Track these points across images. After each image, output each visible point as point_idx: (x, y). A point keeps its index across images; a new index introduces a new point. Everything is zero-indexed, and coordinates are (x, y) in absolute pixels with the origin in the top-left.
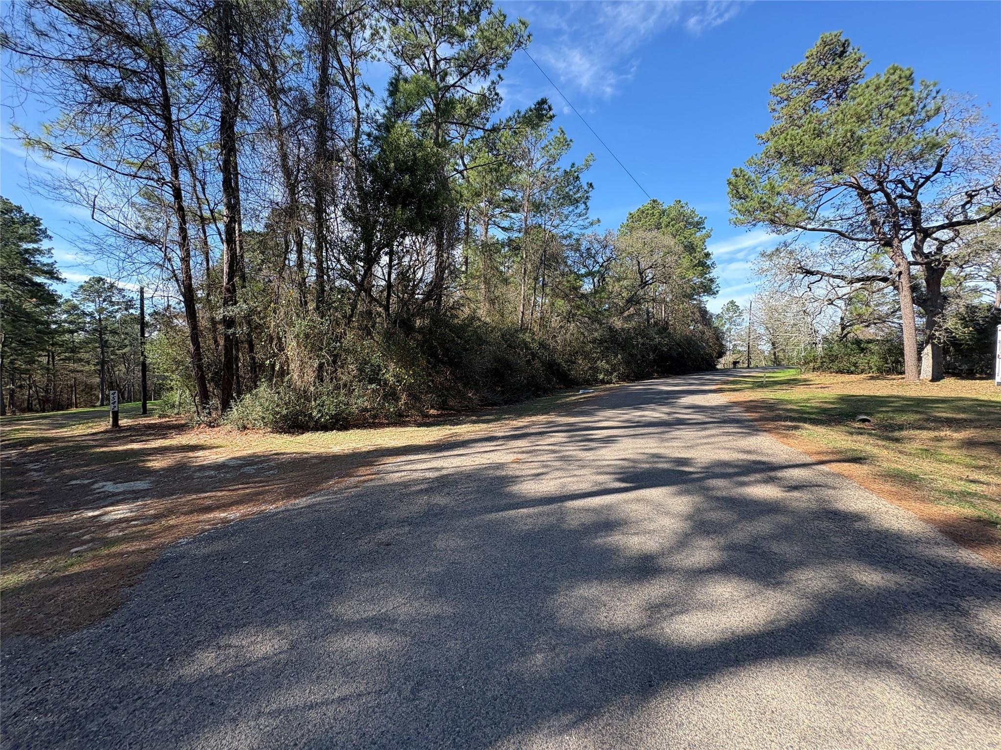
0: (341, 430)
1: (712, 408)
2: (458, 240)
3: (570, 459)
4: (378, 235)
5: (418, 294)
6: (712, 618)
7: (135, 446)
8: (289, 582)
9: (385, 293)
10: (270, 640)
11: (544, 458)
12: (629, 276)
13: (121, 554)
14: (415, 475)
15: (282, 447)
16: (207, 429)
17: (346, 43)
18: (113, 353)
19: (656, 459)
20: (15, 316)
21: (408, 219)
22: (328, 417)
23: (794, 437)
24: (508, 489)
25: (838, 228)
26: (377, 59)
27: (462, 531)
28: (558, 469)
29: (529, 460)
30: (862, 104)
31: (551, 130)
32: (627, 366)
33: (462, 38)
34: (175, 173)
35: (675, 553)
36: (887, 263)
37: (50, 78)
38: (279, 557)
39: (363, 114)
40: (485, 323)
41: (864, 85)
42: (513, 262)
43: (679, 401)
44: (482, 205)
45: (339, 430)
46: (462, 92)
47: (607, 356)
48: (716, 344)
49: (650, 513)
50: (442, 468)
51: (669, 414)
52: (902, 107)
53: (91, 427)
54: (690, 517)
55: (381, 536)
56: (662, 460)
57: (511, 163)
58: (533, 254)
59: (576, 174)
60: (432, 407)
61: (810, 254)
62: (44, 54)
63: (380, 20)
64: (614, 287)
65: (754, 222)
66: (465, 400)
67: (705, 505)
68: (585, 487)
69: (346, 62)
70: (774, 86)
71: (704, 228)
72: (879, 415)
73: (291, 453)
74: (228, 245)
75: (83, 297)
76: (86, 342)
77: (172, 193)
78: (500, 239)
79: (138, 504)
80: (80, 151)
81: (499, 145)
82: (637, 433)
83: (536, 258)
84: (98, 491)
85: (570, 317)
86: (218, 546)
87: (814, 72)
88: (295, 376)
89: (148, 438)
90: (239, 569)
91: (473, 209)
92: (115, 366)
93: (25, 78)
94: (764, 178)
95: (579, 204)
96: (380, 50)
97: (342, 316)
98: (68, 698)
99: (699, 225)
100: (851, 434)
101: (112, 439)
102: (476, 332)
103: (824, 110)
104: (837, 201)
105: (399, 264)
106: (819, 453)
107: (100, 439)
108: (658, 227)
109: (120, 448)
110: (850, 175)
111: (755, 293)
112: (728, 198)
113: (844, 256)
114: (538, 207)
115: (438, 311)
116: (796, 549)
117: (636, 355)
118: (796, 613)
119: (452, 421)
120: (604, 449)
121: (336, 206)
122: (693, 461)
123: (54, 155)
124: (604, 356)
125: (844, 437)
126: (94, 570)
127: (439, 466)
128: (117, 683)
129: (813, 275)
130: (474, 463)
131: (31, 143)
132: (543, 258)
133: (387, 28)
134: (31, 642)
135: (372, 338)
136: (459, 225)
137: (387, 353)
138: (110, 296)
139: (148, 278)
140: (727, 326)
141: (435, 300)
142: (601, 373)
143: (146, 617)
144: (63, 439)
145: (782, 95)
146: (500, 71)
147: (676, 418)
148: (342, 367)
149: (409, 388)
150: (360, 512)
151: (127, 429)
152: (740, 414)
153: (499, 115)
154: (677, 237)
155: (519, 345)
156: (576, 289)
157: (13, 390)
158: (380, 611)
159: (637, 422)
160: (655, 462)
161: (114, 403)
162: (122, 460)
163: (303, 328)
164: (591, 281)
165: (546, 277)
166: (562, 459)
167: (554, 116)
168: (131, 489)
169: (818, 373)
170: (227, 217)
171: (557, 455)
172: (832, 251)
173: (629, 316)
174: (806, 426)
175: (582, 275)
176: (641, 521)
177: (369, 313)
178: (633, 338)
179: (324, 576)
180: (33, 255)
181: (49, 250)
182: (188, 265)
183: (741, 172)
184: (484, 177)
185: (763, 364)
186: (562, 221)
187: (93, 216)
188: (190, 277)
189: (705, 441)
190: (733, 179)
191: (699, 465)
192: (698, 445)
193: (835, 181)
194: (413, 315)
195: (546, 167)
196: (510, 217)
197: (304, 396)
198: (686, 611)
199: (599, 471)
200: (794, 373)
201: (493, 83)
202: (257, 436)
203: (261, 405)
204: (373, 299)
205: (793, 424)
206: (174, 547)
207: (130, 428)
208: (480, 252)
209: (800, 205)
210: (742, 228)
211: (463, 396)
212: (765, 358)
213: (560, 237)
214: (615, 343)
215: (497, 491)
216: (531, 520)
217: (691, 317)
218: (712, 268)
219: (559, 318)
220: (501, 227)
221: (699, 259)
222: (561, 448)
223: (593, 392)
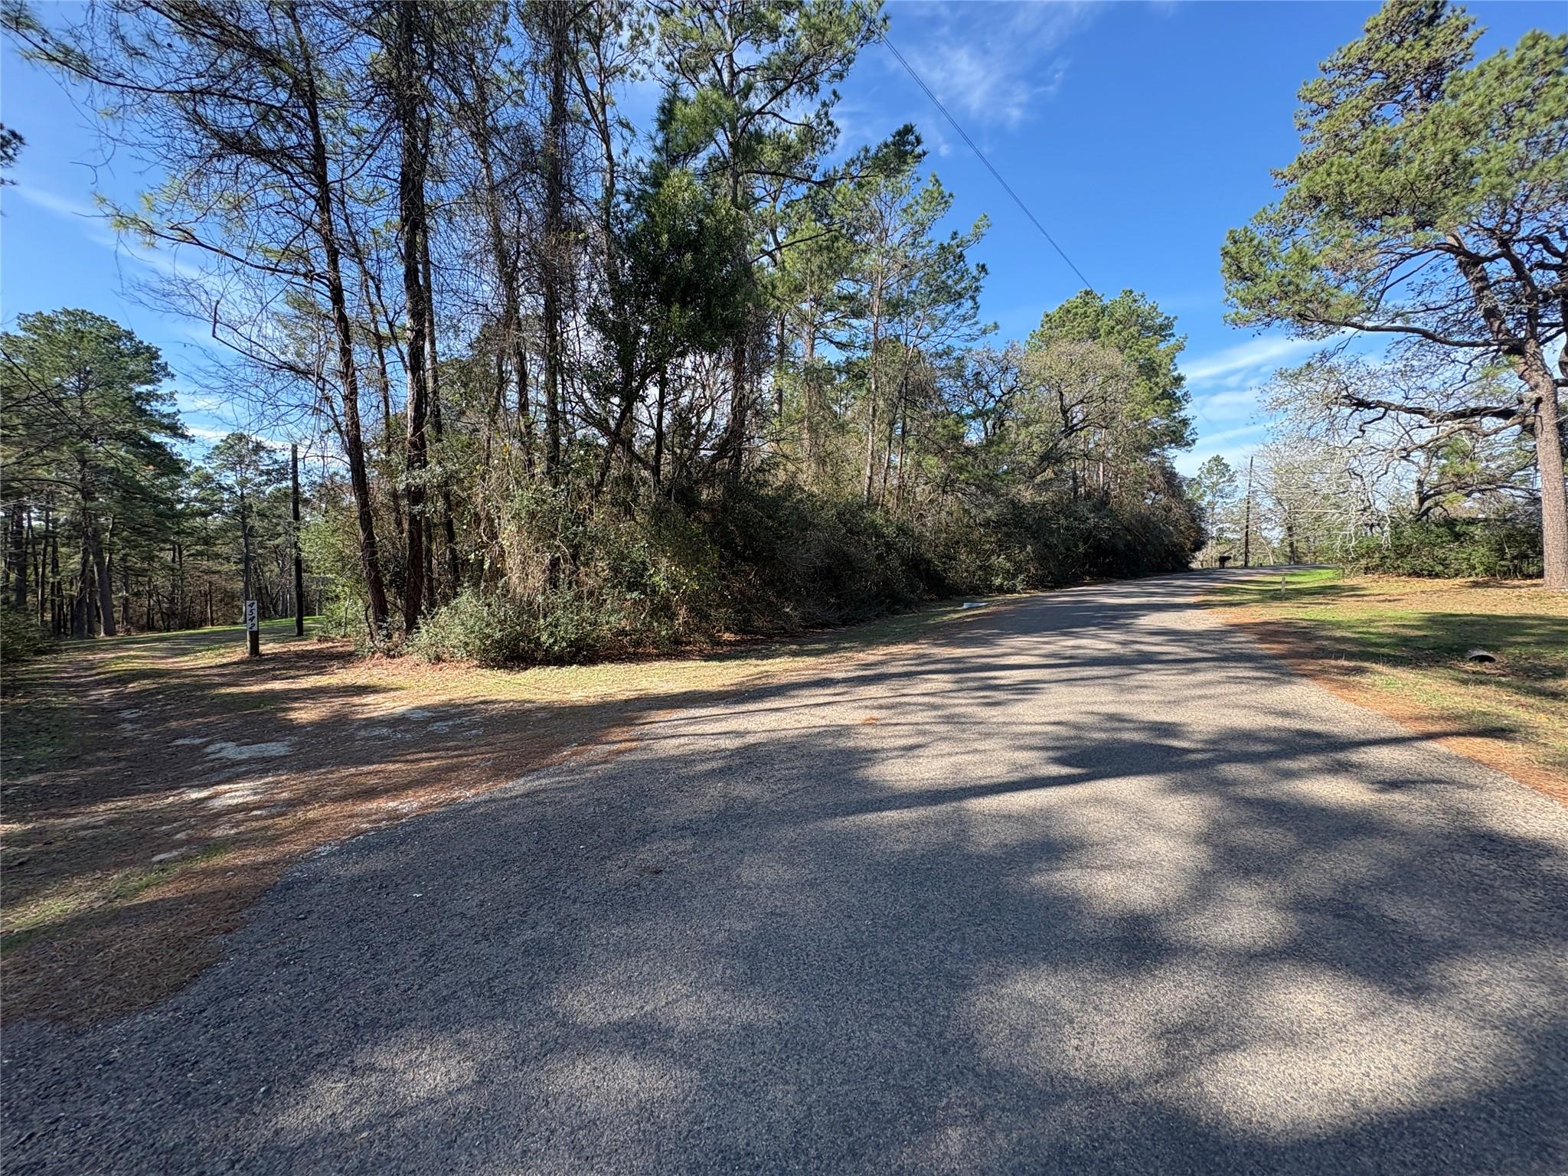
0: (585, 665)
1: (1198, 634)
2: (768, 361)
3: (963, 720)
4: (643, 352)
5: (705, 449)
6: (1301, 1064)
7: (278, 685)
8: (486, 938)
9: (654, 448)
10: (443, 1059)
11: (919, 717)
12: (1044, 417)
13: (224, 871)
14: (703, 744)
15: (494, 691)
16: (384, 661)
17: (592, 55)
18: (262, 546)
19: (1117, 725)
20: (127, 492)
21: (690, 325)
22: (564, 644)
23: (1361, 688)
24: (860, 774)
25: (1418, 325)
26: (640, 77)
27: (786, 849)
28: (944, 739)
29: (894, 721)
30: (1471, 104)
31: (919, 180)
32: (1041, 565)
33: (774, 32)
34: (333, 262)
35: (1190, 911)
36: (1510, 383)
37: (149, 121)
38: (473, 888)
39: (619, 165)
40: (810, 495)
41: (1476, 71)
42: (855, 398)
43: (1137, 622)
44: (805, 307)
45: (581, 664)
46: (773, 122)
47: (1008, 548)
48: (1190, 527)
49: (1126, 828)
50: (747, 733)
51: (1124, 644)
52: (1551, 104)
53: (222, 655)
54: (1204, 838)
55: (647, 854)
56: (1127, 725)
57: (852, 235)
58: (888, 383)
59: (958, 250)
60: (727, 629)
61: (1363, 373)
62: (140, 84)
63: (645, 13)
64: (1018, 435)
65: (1268, 319)
66: (780, 618)
67: (1227, 814)
68: (997, 772)
69: (593, 84)
70: (1305, 84)
71: (1172, 335)
72: (1511, 650)
73: (506, 702)
74: (413, 374)
75: (219, 462)
76: (224, 530)
77: (329, 294)
78: (833, 362)
79: (267, 780)
80: (194, 233)
81: (833, 208)
82: (1073, 676)
83: (891, 389)
84: (212, 757)
85: (946, 485)
86: (377, 862)
87: (1379, 55)
88: (515, 580)
89: (297, 673)
90: (405, 907)
91: (791, 314)
92: (265, 565)
93: (114, 123)
94: (1285, 242)
95: (963, 300)
96: (644, 62)
97: (587, 485)
98: (80, 1162)
99: (1162, 330)
100: (1465, 682)
101: (247, 674)
102: (797, 509)
103: (1395, 120)
104: (1418, 279)
105: (677, 400)
106: (1418, 719)
107: (230, 674)
108: (1094, 335)
109: (255, 688)
110: (1448, 232)
111: (1264, 441)
112: (1222, 280)
113: (1428, 376)
114: (896, 308)
115: (737, 477)
116: (1434, 912)
117: (1056, 546)
118: (1482, 1063)
119: (760, 651)
120: (1020, 704)
121: (576, 309)
122: (1185, 729)
123: (161, 242)
124: (1002, 547)
125: (1453, 690)
126: (175, 899)
127: (742, 729)
128: (169, 1137)
129: (1370, 408)
130: (799, 725)
131: (124, 221)
132: (904, 390)
133: (655, 25)
134: (49, 1033)
135: (634, 519)
136: (768, 339)
137: (656, 540)
138: (255, 461)
139: (300, 430)
140: (1208, 499)
141: (731, 458)
142: (997, 575)
143: (241, 995)
144: (178, 673)
145: (1320, 99)
146: (837, 85)
147: (1138, 651)
148: (586, 564)
149: (691, 599)
150: (610, 807)
151: (271, 659)
152: (1252, 645)
153: (832, 159)
154: (1127, 350)
155: (866, 530)
156: (957, 438)
157: (126, 599)
158: (642, 1008)
159: (1071, 658)
160: (1114, 729)
161: (251, 620)
162: (254, 708)
163: (526, 503)
164: (982, 425)
165: (908, 420)
166: (949, 720)
167: (925, 153)
168: (260, 755)
169: (1376, 576)
170: (412, 331)
171: (939, 713)
172: (1406, 366)
173: (1044, 483)
174: (1379, 667)
175: (969, 417)
176: (1111, 842)
177: (628, 479)
178: (1051, 518)
179: (546, 929)
180: (148, 402)
181: (172, 394)
182: (354, 408)
183: (1245, 234)
184: (809, 260)
185: (1271, 560)
186: (936, 329)
187: (214, 332)
188: (356, 424)
189: (1198, 692)
190: (1231, 247)
191: (1198, 737)
192: (1187, 699)
193: (1418, 243)
194: (697, 482)
195: (910, 241)
196: (849, 325)
197: (528, 609)
198: (1242, 1043)
199: (1017, 743)
200: (1331, 576)
201: (824, 104)
202: (457, 672)
203: (463, 624)
204: (634, 457)
205: (1352, 664)
206: (308, 860)
207: (275, 657)
208: (803, 382)
209: (1352, 287)
210: (1244, 330)
211: (774, 611)
212: (1273, 552)
213: (931, 355)
214: (1021, 527)
215: (842, 776)
216: (907, 833)
217: (1149, 482)
218: (1184, 402)
219: (928, 488)
220: (834, 343)
221: (1163, 386)
222: (946, 701)
223: (986, 606)
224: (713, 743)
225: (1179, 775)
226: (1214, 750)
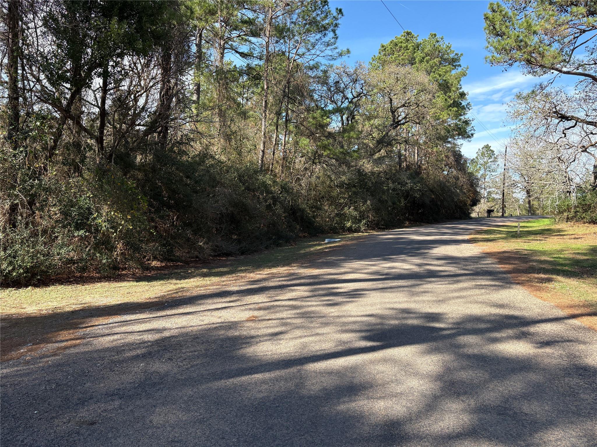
1: (465, 259)
2: (189, 64)
3: (313, 315)
4: (89, 50)
5: (139, 125)
9: (98, 123)
11: (284, 315)
12: (381, 114)
14: (131, 338)
19: (406, 315)
21: (126, 34)
22: (22, 271)
23: (547, 290)
24: (241, 352)
25: (592, 73)
27: (185, 402)
28: (298, 328)
29: (267, 318)
32: (377, 213)
35: (423, 417)
40: (219, 161)
42: (253, 93)
43: (431, 251)
44: (217, 25)
45: (36, 286)
47: (355, 202)
48: (470, 190)
49: (398, 375)
50: (164, 329)
51: (420, 265)
54: (439, 378)
55: (84, 413)
56: (412, 315)
58: (276, 85)
60: (155, 258)
61: (565, 99)
64: (364, 126)
65: (511, 62)
66: (195, 249)
67: (456, 364)
68: (328, 346)
71: (460, 66)
78: (237, 66)
82: (386, 286)
83: (278, 90)
85: (315, 158)
91: (206, 29)
94: (520, 15)
95: (327, 32)
97: (43, 148)
99: (454, 62)
102: (208, 171)
105: (117, 88)
106: (571, 307)
108: (412, 62)
111: (510, 137)
112: (485, 34)
114: (281, 32)
115: (163, 146)
116: (547, 408)
117: (387, 201)
119: (179, 274)
120: (350, 304)
121: (35, 13)
122: (445, 316)
124: (352, 201)
127: (161, 327)
129: (568, 120)
130: (202, 323)
132: (287, 90)
135: (81, 176)
136: (189, 47)
140: (482, 172)
141: (160, 132)
142: (348, 221)
147: (428, 270)
148: (41, 209)
149: (126, 236)
150: (58, 385)
152: (494, 266)
154: (432, 74)
155: (259, 188)
156: (322, 126)
159: (387, 274)
160: (404, 318)
164: (340, 118)
165: (289, 112)
166: (304, 315)
169: (572, 223)
171: (298, 311)
172: (586, 96)
173: (379, 158)
174: (559, 278)
175: (330, 112)
176: (388, 383)
177: (77, 145)
178: (383, 183)
183: (498, 6)
185: (518, 213)
186: (309, 50)
189: (457, 294)
190: (490, 14)
191: (451, 321)
192: (450, 299)
193: (589, 24)
194: (132, 150)
196: (250, 42)
199: (344, 328)
200: (548, 223)
204: (82, 128)
205: (546, 276)
208: (215, 80)
209: (556, 46)
210: (498, 67)
211: (191, 244)
212: (519, 207)
213: (305, 68)
214: (364, 188)
215: (228, 355)
216: (266, 386)
217: (445, 161)
218: (467, 109)
219: (303, 159)
220: (239, 53)
221: (453, 99)
222: (304, 304)
223: (339, 241)
224: (139, 338)
225: (435, 343)
226: (457, 328)
